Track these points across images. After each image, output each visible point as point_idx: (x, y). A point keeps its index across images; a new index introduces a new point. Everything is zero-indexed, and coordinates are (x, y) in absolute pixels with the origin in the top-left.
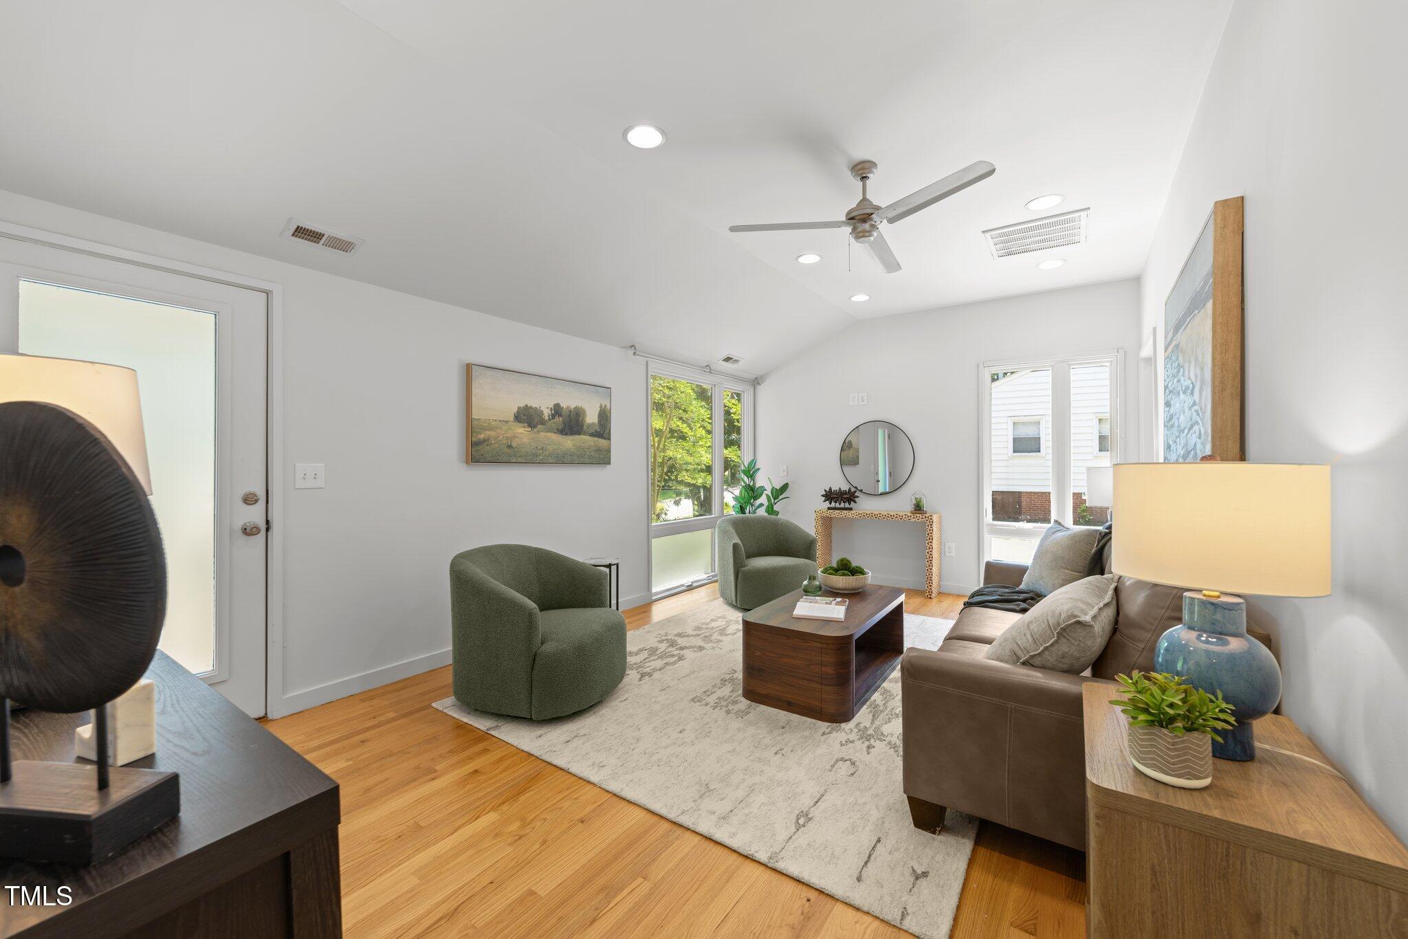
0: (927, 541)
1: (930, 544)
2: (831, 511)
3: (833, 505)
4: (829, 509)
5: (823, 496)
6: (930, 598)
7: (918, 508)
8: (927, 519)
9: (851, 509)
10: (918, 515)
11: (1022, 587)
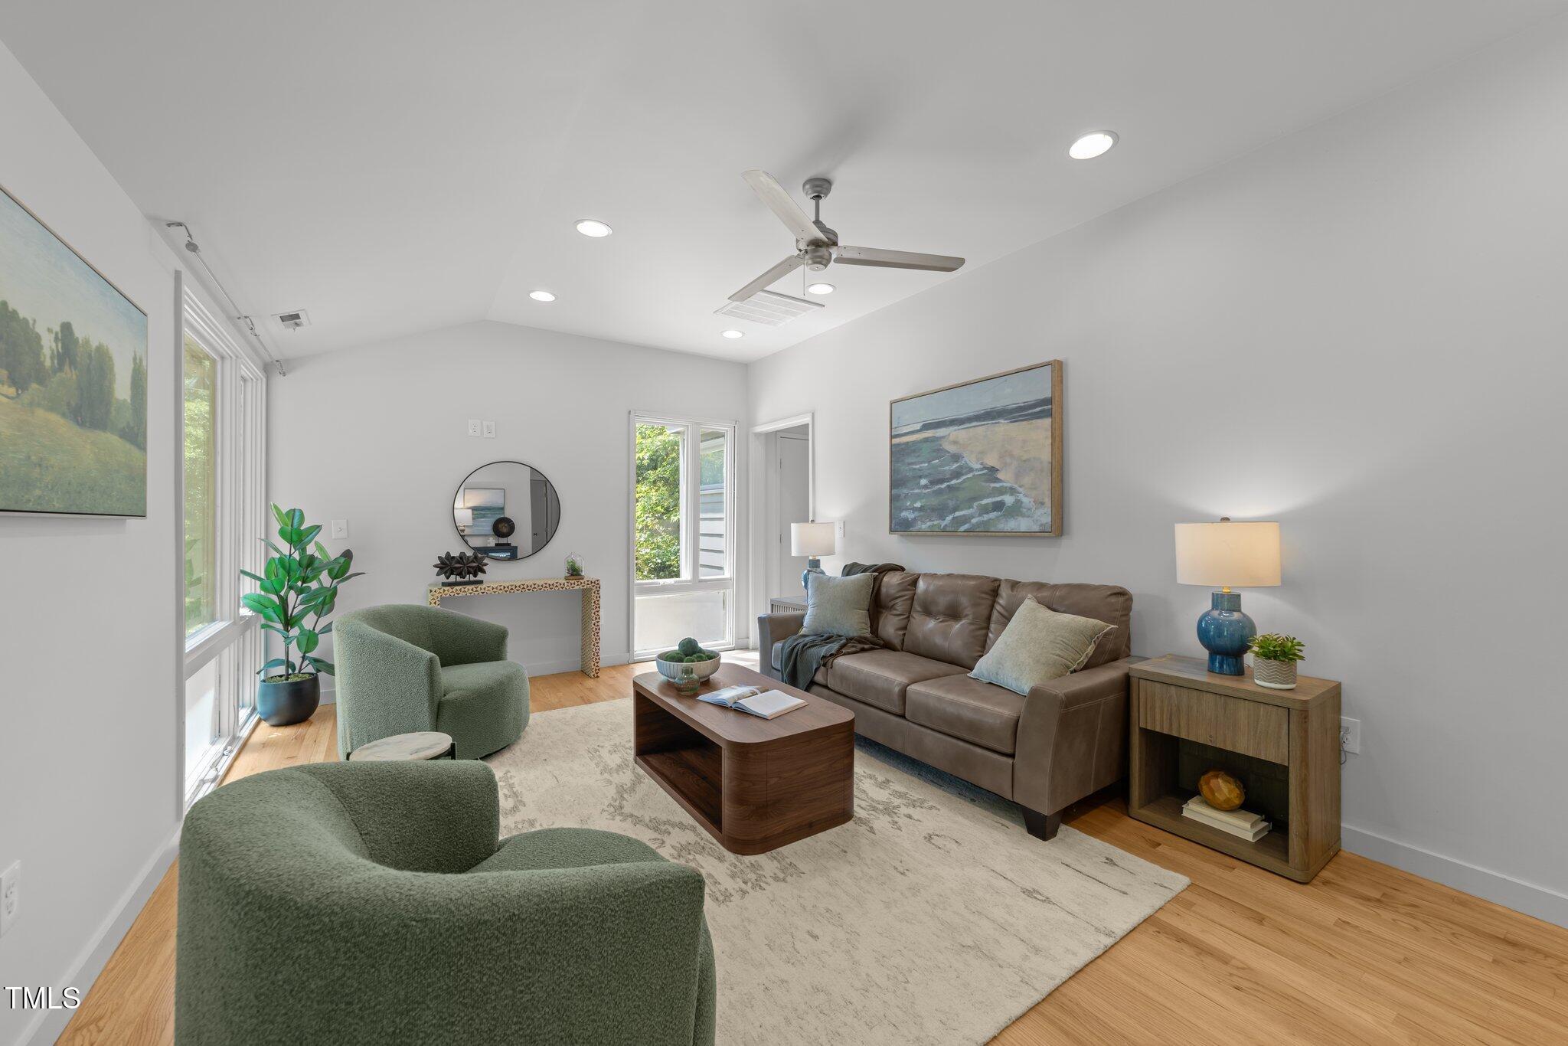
0: (593, 611)
1: (596, 613)
2: (446, 588)
3: (453, 578)
4: (444, 584)
5: (435, 566)
6: (598, 677)
7: (574, 572)
8: (593, 584)
9: (481, 582)
10: (572, 582)
11: (803, 631)
